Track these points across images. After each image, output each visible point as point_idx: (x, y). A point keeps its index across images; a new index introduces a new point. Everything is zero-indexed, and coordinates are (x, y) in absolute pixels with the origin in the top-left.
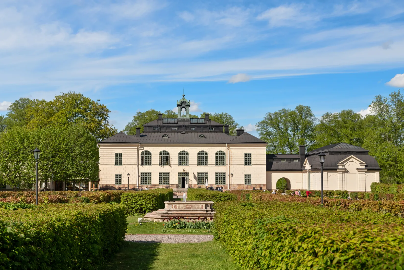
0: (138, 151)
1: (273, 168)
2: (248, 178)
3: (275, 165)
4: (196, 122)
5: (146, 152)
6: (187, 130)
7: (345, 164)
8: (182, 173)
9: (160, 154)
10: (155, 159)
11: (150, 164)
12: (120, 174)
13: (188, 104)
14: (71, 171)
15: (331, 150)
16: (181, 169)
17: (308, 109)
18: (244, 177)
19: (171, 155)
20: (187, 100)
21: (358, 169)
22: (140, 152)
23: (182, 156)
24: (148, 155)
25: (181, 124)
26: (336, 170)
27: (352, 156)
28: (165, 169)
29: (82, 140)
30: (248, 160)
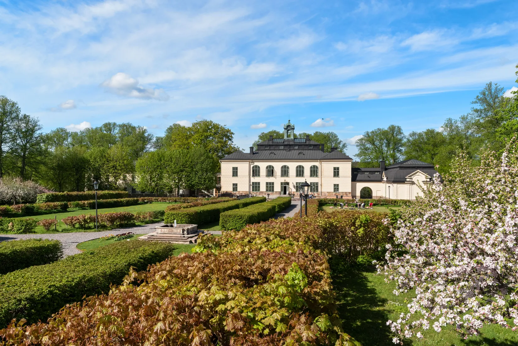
0: (250, 165)
1: (357, 179)
2: (336, 187)
3: (360, 176)
4: (299, 142)
5: (256, 166)
6: (291, 148)
7: (412, 177)
8: (284, 183)
9: (267, 167)
10: (263, 171)
11: (259, 176)
12: (236, 183)
13: (293, 127)
14: (194, 182)
15: (402, 166)
16: (283, 180)
17: (399, 129)
18: (333, 186)
19: (275, 169)
20: (292, 124)
21: (423, 182)
22: (252, 166)
23: (284, 169)
24: (257, 169)
25: (286, 143)
26: (404, 182)
27: (418, 170)
28: (271, 180)
29: (202, 158)
30: (336, 173)
